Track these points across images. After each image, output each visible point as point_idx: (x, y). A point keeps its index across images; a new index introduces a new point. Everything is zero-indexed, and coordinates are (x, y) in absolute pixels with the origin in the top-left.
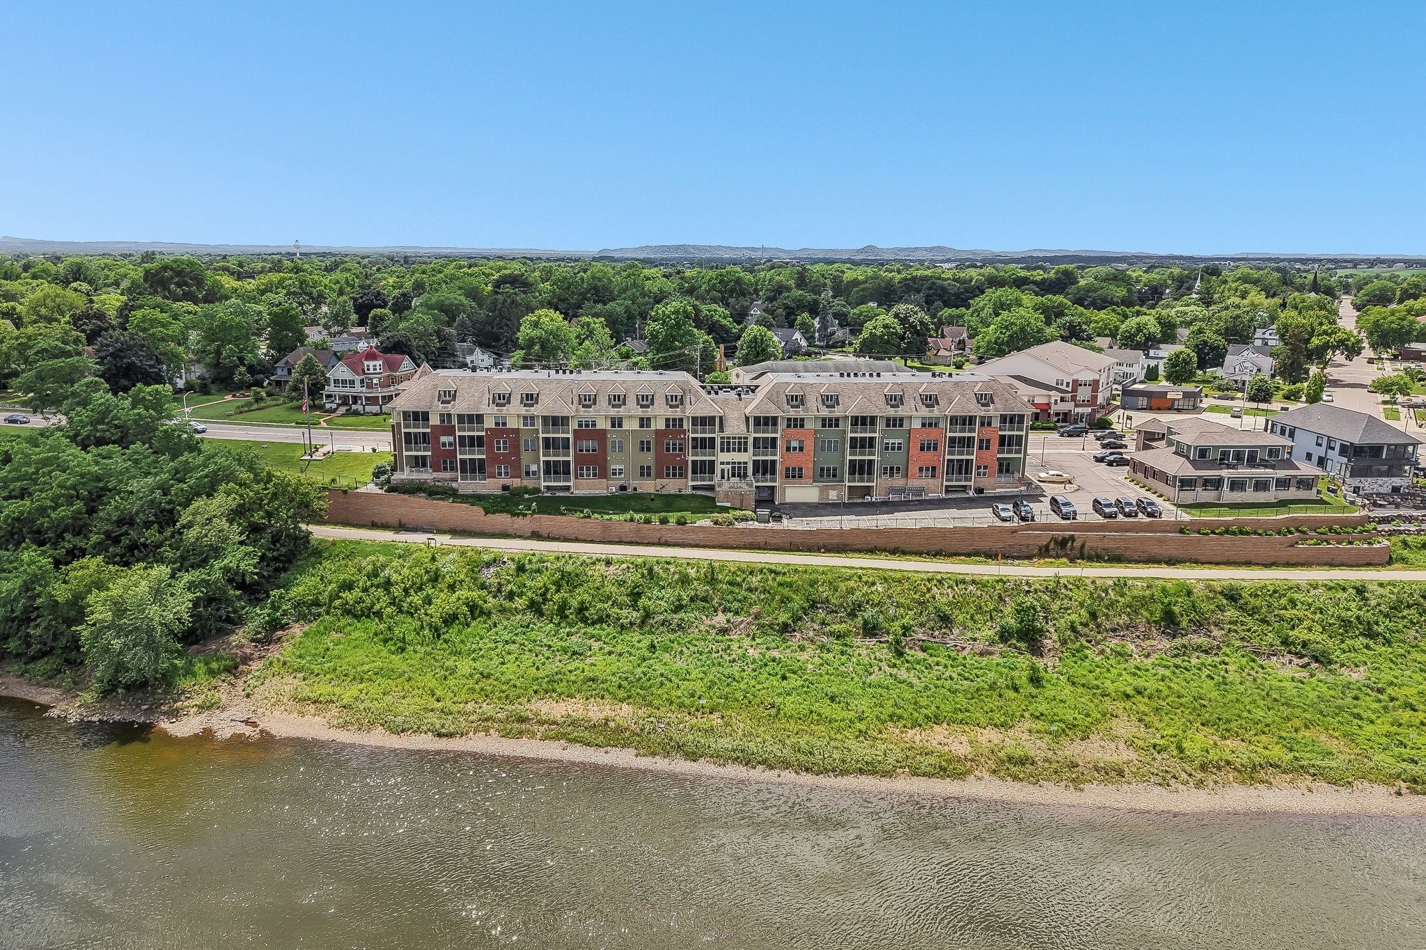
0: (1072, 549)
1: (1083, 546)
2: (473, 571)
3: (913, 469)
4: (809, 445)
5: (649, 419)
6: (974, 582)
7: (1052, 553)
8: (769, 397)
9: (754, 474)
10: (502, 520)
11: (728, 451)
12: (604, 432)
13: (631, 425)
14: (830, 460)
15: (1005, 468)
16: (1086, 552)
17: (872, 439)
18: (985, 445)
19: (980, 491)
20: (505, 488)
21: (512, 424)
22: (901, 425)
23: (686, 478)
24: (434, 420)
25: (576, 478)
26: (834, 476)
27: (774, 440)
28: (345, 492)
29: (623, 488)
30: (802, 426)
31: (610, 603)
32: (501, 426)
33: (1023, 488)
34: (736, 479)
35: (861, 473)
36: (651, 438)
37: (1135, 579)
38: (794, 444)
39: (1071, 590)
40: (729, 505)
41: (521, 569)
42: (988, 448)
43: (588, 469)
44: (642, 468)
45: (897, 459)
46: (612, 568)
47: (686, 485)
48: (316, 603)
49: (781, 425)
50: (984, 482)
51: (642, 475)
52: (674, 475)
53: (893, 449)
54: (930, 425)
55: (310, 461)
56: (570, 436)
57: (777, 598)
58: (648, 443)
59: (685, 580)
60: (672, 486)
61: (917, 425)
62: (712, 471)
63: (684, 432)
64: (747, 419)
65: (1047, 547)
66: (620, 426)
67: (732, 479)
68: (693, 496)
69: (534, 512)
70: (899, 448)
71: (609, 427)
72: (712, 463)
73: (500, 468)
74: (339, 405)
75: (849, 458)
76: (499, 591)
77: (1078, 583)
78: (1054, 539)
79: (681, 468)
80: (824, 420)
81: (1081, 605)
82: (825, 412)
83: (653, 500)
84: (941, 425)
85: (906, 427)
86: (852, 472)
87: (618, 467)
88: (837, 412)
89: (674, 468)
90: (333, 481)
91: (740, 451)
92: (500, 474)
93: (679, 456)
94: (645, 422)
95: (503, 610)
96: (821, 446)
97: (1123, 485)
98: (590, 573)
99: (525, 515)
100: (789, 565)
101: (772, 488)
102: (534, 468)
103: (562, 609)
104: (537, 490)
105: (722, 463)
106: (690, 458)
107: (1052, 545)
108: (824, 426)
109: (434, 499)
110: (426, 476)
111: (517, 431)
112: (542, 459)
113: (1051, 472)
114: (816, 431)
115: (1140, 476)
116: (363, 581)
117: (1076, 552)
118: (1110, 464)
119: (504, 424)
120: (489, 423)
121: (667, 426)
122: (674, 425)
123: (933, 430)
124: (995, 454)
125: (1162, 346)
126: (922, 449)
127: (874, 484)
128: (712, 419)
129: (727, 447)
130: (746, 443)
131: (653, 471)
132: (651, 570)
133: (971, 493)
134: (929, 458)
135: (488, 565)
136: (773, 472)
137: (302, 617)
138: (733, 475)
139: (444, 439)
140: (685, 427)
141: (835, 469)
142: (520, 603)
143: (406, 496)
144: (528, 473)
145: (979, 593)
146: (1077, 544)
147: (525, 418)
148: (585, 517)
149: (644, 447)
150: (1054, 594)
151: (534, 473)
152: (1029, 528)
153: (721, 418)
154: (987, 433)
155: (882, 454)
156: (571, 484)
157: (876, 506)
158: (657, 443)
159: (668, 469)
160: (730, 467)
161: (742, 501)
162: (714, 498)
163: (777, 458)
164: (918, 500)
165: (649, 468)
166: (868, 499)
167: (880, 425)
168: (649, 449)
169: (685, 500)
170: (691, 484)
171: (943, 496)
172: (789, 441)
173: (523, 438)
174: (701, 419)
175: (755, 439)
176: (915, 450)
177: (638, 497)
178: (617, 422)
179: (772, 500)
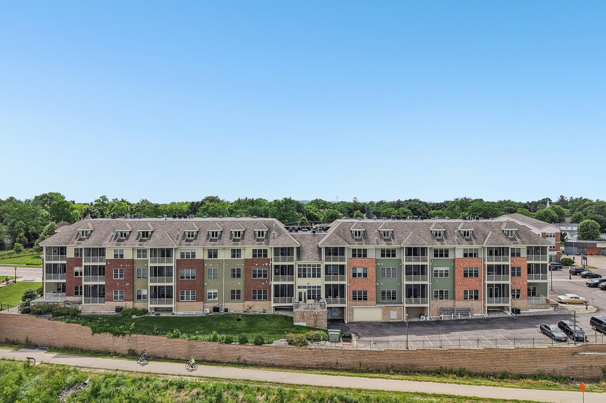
3: (460, 293)
4: (371, 272)
5: (239, 250)
8: (337, 232)
9: (326, 297)
10: (106, 339)
11: (305, 276)
12: (202, 261)
13: (224, 255)
14: (388, 285)
17: (423, 267)
18: (517, 272)
19: (517, 311)
20: (118, 309)
21: (128, 255)
22: (447, 256)
23: (270, 300)
25: (178, 301)
26: (394, 298)
29: (216, 309)
30: (365, 256)
33: (550, 309)
34: (311, 301)
35: (416, 296)
36: (241, 266)
38: (360, 271)
40: (304, 324)
42: (519, 275)
43: (188, 294)
44: (233, 292)
45: (445, 284)
47: (269, 306)
49: (348, 254)
50: (519, 303)
51: (233, 298)
52: (260, 297)
53: (441, 275)
54: (471, 255)
56: (173, 264)
58: (239, 270)
60: (258, 307)
61: (459, 255)
62: (291, 294)
63: (268, 261)
64: (320, 249)
66: (216, 256)
67: (308, 301)
68: (274, 317)
69: (131, 332)
70: (447, 275)
71: (206, 258)
72: (291, 287)
73: (116, 293)
75: (405, 282)
79: (265, 292)
80: (383, 251)
82: (384, 245)
83: (239, 320)
84: (480, 255)
85: (451, 257)
86: (409, 295)
87: (212, 291)
88: (394, 245)
89: (260, 292)
91: (314, 276)
92: (116, 298)
93: (264, 281)
94: (236, 253)
96: (381, 273)
98: (158, 399)
99: (124, 335)
101: (342, 309)
102: (144, 291)
104: (145, 311)
105: (300, 287)
108: (383, 255)
109: (56, 320)
110: (60, 299)
111: (132, 262)
112: (150, 284)
113: (570, 295)
114: (377, 261)
119: (122, 256)
120: (110, 255)
121: (254, 256)
122: (260, 255)
123: (473, 259)
124: (525, 280)
126: (465, 275)
127: (427, 305)
128: (291, 250)
129: (303, 274)
130: (319, 270)
131: (242, 295)
133: (509, 314)
134: (471, 283)
135: (70, 386)
136: (343, 296)
138: (309, 298)
139: (74, 269)
140: (269, 256)
141: (394, 293)
143: (34, 317)
144: (139, 297)
147: (139, 251)
149: (236, 274)
151: (143, 297)
153: (298, 249)
154: (518, 262)
155: (432, 281)
156: (172, 306)
157: (432, 325)
158: (246, 270)
159: (254, 292)
160: (306, 290)
161: (316, 321)
162: (292, 318)
163: (345, 283)
164: (467, 320)
165: (239, 292)
166: (423, 318)
167: (430, 255)
168: (239, 276)
169: (266, 320)
170: (273, 305)
171: (486, 315)
172: (354, 269)
173: (137, 266)
174: (282, 249)
175: (326, 266)
176: (459, 276)
177: (228, 317)
178: (213, 254)
179: (343, 320)
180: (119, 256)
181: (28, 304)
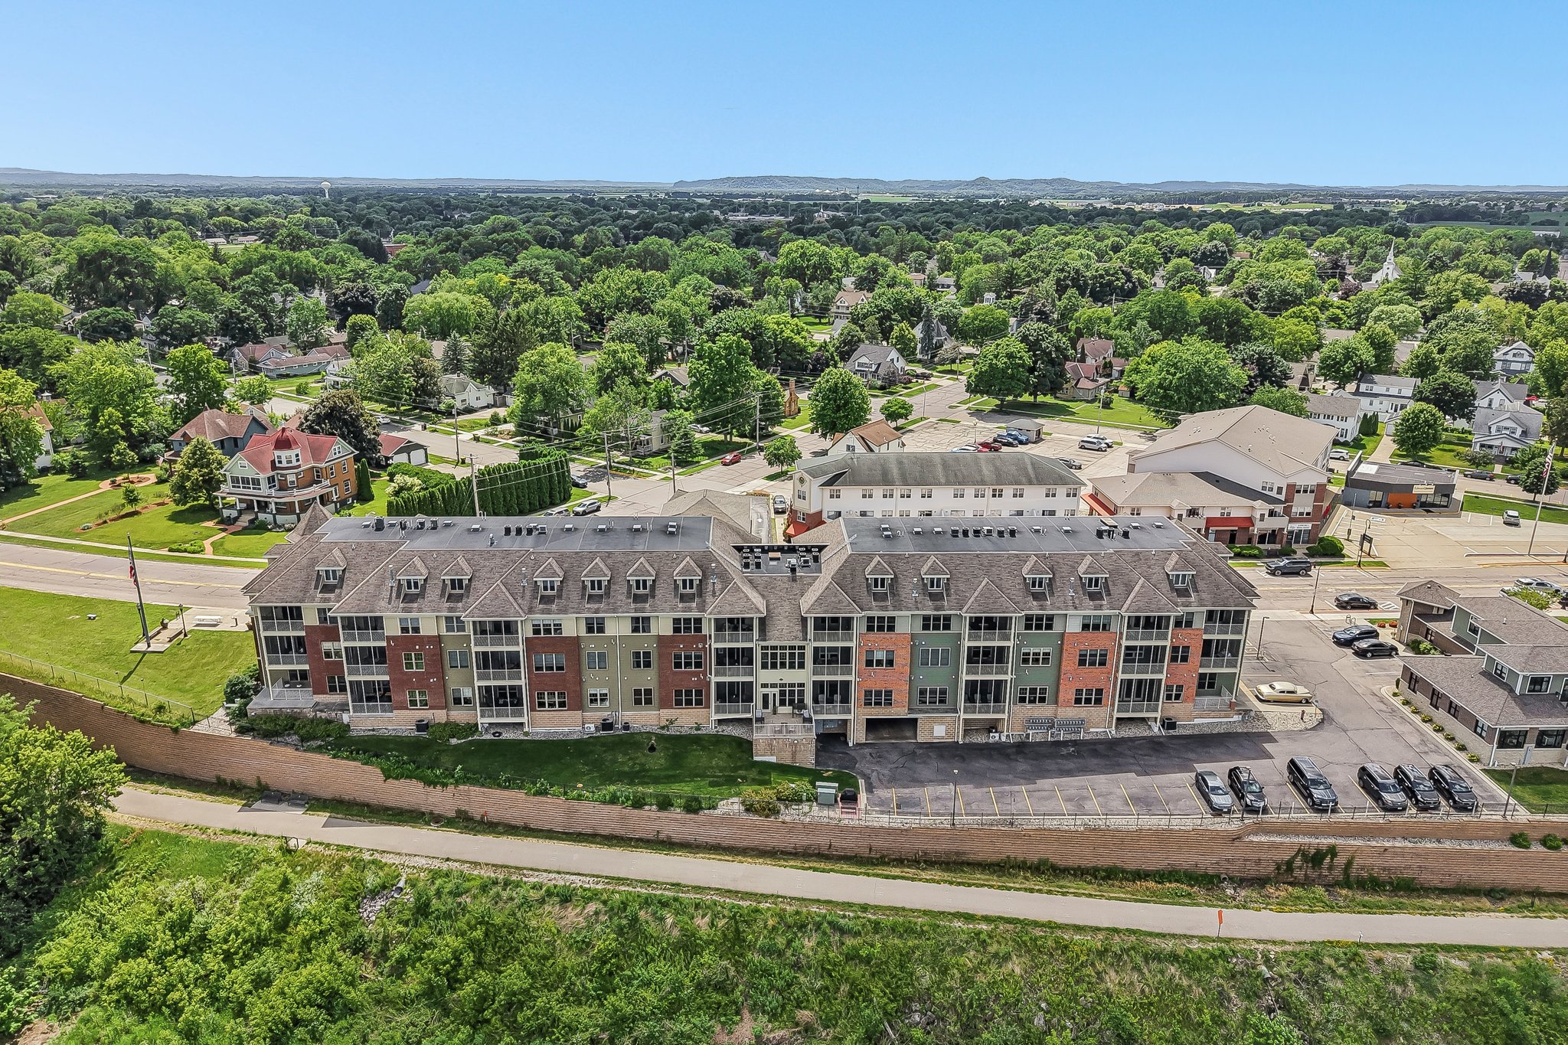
0: (1331, 868)
1: (1349, 864)
3: (1067, 693)
4: (902, 658)
5: (647, 620)
6: (1174, 958)
7: (1297, 873)
8: (841, 579)
9: (815, 701)
10: (410, 792)
11: (774, 666)
12: (576, 641)
13: (618, 627)
14: (935, 679)
15: (1207, 684)
16: (1353, 872)
17: (1001, 649)
18: (1180, 655)
19: (1170, 725)
20: (422, 726)
21: (429, 627)
22: (1049, 627)
23: (708, 706)
24: (310, 618)
25: (533, 709)
26: (942, 701)
27: (847, 651)
28: (176, 731)
29: (607, 726)
30: (891, 628)
32: (410, 635)
33: (1236, 718)
34: (787, 709)
35: (984, 700)
36: (652, 647)
38: (880, 655)
40: (773, 759)
42: (1185, 659)
43: (551, 696)
44: (637, 692)
45: (1039, 677)
46: (571, 912)
47: (705, 719)
49: (859, 627)
50: (1176, 710)
51: (638, 702)
52: (689, 703)
53: (1036, 661)
54: (1096, 627)
55: (144, 653)
56: (520, 648)
57: (845, 988)
58: (647, 654)
59: (689, 946)
60: (687, 719)
61: (1074, 626)
62: (749, 698)
63: (704, 639)
64: (804, 620)
65: (1289, 864)
66: (601, 630)
67: (782, 710)
68: (717, 740)
69: (457, 783)
70: (1046, 660)
71: (583, 633)
72: (748, 687)
73: (412, 694)
75: (965, 677)
77: (1353, 957)
78: (1302, 852)
79: (699, 693)
80: (926, 618)
82: (928, 608)
83: (652, 749)
84: (1114, 627)
85: (1057, 628)
86: (970, 699)
87: (598, 692)
88: (948, 607)
89: (689, 693)
90: (160, 709)
91: (792, 666)
92: (413, 703)
93: (697, 674)
94: (640, 624)
96: (922, 658)
97: (1393, 711)
99: (445, 785)
101: (845, 722)
102: (467, 692)
104: (473, 728)
105: (764, 686)
106: (714, 679)
107: (1298, 862)
108: (926, 627)
109: (308, 750)
110: (302, 701)
111: (438, 639)
112: (477, 684)
113: (1278, 686)
114: (913, 636)
115: (1421, 700)
117: (1338, 873)
118: (1362, 654)
119: (416, 630)
120: (392, 628)
121: (677, 630)
122: (687, 630)
123: (1101, 634)
124: (1195, 667)
125: (1376, 377)
126: (1082, 663)
127: (1005, 716)
128: (745, 625)
129: (773, 661)
130: (802, 656)
131: (655, 697)
133: (1156, 729)
134: (1092, 677)
135: (374, 894)
136: (845, 700)
138: (783, 703)
139: (327, 646)
140: (705, 631)
141: (943, 692)
143: (265, 744)
144: (457, 701)
146: (1341, 860)
147: (449, 619)
148: (538, 794)
149: (642, 660)
151: (467, 701)
152: (1261, 829)
153: (762, 621)
154: (1185, 637)
155: (1017, 670)
156: (524, 720)
157: (1007, 756)
158: (660, 656)
159: (678, 693)
160: (776, 690)
161: (794, 754)
162: (750, 743)
163: (851, 678)
164: (1075, 743)
165: (648, 692)
166: (994, 737)
167: (1016, 628)
168: (648, 665)
169: (704, 749)
170: (715, 717)
171: (1113, 732)
172: (870, 652)
173: (448, 648)
174: (731, 620)
175: (816, 649)
176: (1070, 663)
177: (632, 741)
178: (595, 626)
179: (845, 735)
180: (410, 630)
181: (242, 713)
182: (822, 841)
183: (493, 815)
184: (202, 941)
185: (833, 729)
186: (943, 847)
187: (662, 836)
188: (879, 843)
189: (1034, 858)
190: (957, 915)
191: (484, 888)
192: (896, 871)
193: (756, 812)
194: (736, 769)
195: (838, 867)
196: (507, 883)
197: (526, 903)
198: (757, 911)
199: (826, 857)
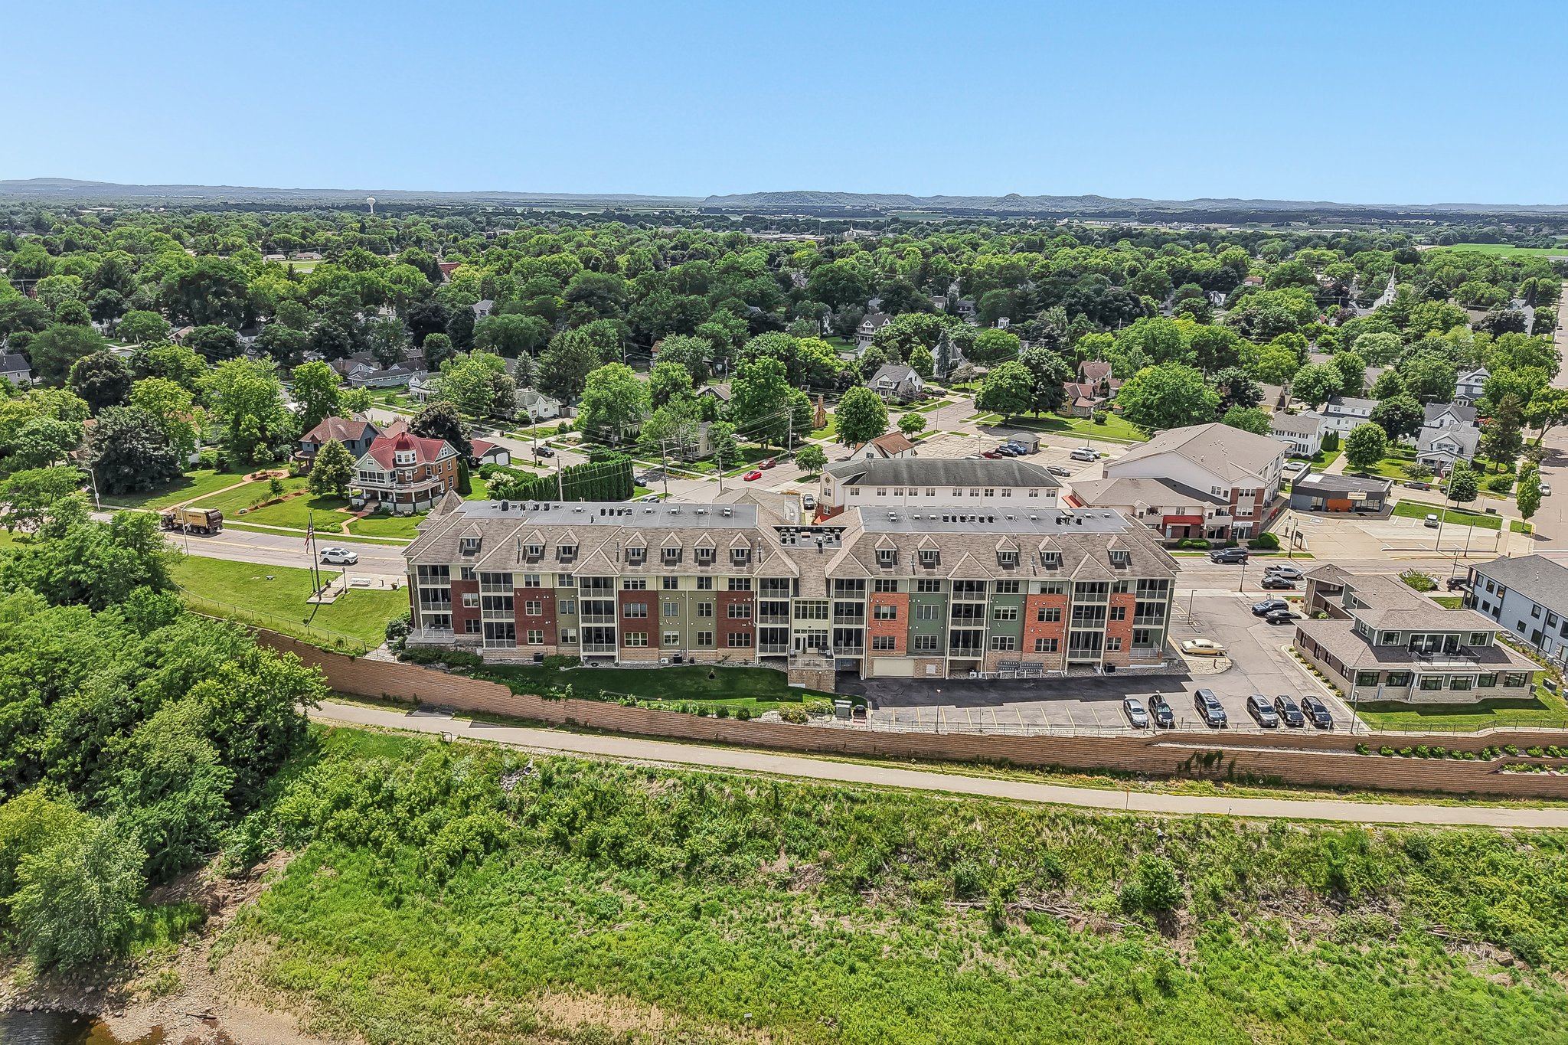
0: (1219, 767)
1: (1232, 765)
2: (492, 781)
3: (1030, 642)
4: (903, 611)
5: (709, 579)
6: (1094, 822)
7: (1193, 771)
8: (856, 552)
9: (836, 644)
10: (531, 704)
11: (804, 616)
12: (656, 594)
13: (687, 586)
14: (926, 629)
15: (1142, 639)
16: (1235, 771)
17: (979, 606)
18: (1118, 613)
19: (1110, 668)
20: (538, 658)
21: (545, 583)
22: (1016, 590)
23: (754, 646)
24: (455, 575)
25: (622, 646)
26: (933, 647)
27: (860, 606)
28: (352, 658)
29: (677, 659)
30: (894, 589)
31: (650, 836)
32: (532, 585)
33: (1163, 665)
34: (814, 650)
35: (966, 645)
36: (712, 601)
37: (1296, 821)
38: (885, 610)
39: (1214, 837)
40: (803, 686)
41: (547, 782)
42: (1122, 617)
43: (636, 636)
44: (701, 635)
45: (1009, 630)
46: (656, 784)
47: (753, 656)
48: (306, 823)
49: (869, 589)
50: (1115, 657)
51: (701, 642)
52: (739, 644)
53: (1005, 617)
54: (1051, 591)
55: (318, 604)
56: (615, 599)
57: (853, 837)
58: (709, 606)
59: (742, 808)
60: (737, 657)
61: (1034, 590)
62: (785, 641)
63: (752, 595)
64: (828, 581)
65: (1188, 764)
66: (675, 586)
67: (809, 650)
68: (761, 672)
69: (568, 696)
70: (1013, 617)
71: (661, 588)
72: (785, 631)
73: (531, 633)
74: (367, 501)
75: (951, 628)
76: (520, 811)
77: (1224, 824)
78: (1197, 754)
79: (747, 636)
80: (921, 582)
81: (1227, 861)
82: (923, 573)
83: (712, 677)
84: (1066, 591)
85: (1022, 591)
86: (955, 644)
87: (671, 633)
88: (937, 573)
89: (739, 636)
90: (340, 642)
91: (818, 617)
92: (532, 640)
93: (746, 622)
94: (704, 582)
95: (523, 841)
96: (918, 613)
97: (1287, 661)
98: (629, 791)
99: (558, 699)
100: (869, 786)
101: (858, 661)
102: (572, 633)
103: (594, 843)
104: (576, 660)
105: (797, 631)
106: (759, 626)
107: (1194, 762)
108: (921, 589)
109: (454, 673)
110: (446, 638)
111: (552, 592)
112: (581, 625)
113: (1199, 642)
114: (911, 596)
115: (1308, 653)
116: (363, 797)
117: (1224, 771)
118: (1272, 621)
119: (537, 584)
120: (519, 583)
121: (731, 587)
122: (740, 587)
123: (1055, 596)
124: (1130, 625)
125: (1344, 400)
126: (1041, 618)
127: (981, 659)
128: (784, 583)
129: (803, 613)
130: (826, 609)
131: (713, 638)
132: (701, 790)
133: (1100, 672)
134: (1048, 629)
135: (510, 772)
136: (859, 643)
137: (288, 841)
138: (810, 645)
139: (466, 596)
140: (753, 589)
141: (934, 640)
142: (544, 831)
143: (421, 668)
144: (565, 639)
145: (1100, 838)
146: (1225, 762)
147: (561, 576)
148: (628, 705)
149: (704, 610)
150: (1193, 840)
151: (573, 639)
152: (1167, 738)
153: (796, 581)
154: (1121, 600)
155: (991, 624)
156: (616, 654)
157: (982, 688)
158: (718, 606)
159: (731, 636)
160: (806, 635)
161: (819, 682)
162: (786, 675)
163: (863, 627)
164: (1035, 680)
165: (709, 635)
166: (973, 675)
167: (990, 591)
168: (709, 614)
169: (750, 677)
170: (759, 655)
171: (1066, 673)
172: (878, 607)
173: (559, 600)
174: (772, 580)
175: (836, 604)
176: (1031, 619)
177: (695, 671)
178: (670, 583)
179: (858, 673)
180: (532, 583)
181: (402, 646)
182: (839, 742)
183: (594, 721)
184: (391, 800)
185: (848, 666)
186: (929, 747)
187: (721, 737)
188: (881, 744)
189: (996, 757)
190: (938, 792)
191: (591, 768)
192: (895, 764)
193: (790, 720)
194: (775, 691)
195: (850, 760)
196: (607, 767)
197: (622, 778)
198: (790, 786)
199: (843, 754)
